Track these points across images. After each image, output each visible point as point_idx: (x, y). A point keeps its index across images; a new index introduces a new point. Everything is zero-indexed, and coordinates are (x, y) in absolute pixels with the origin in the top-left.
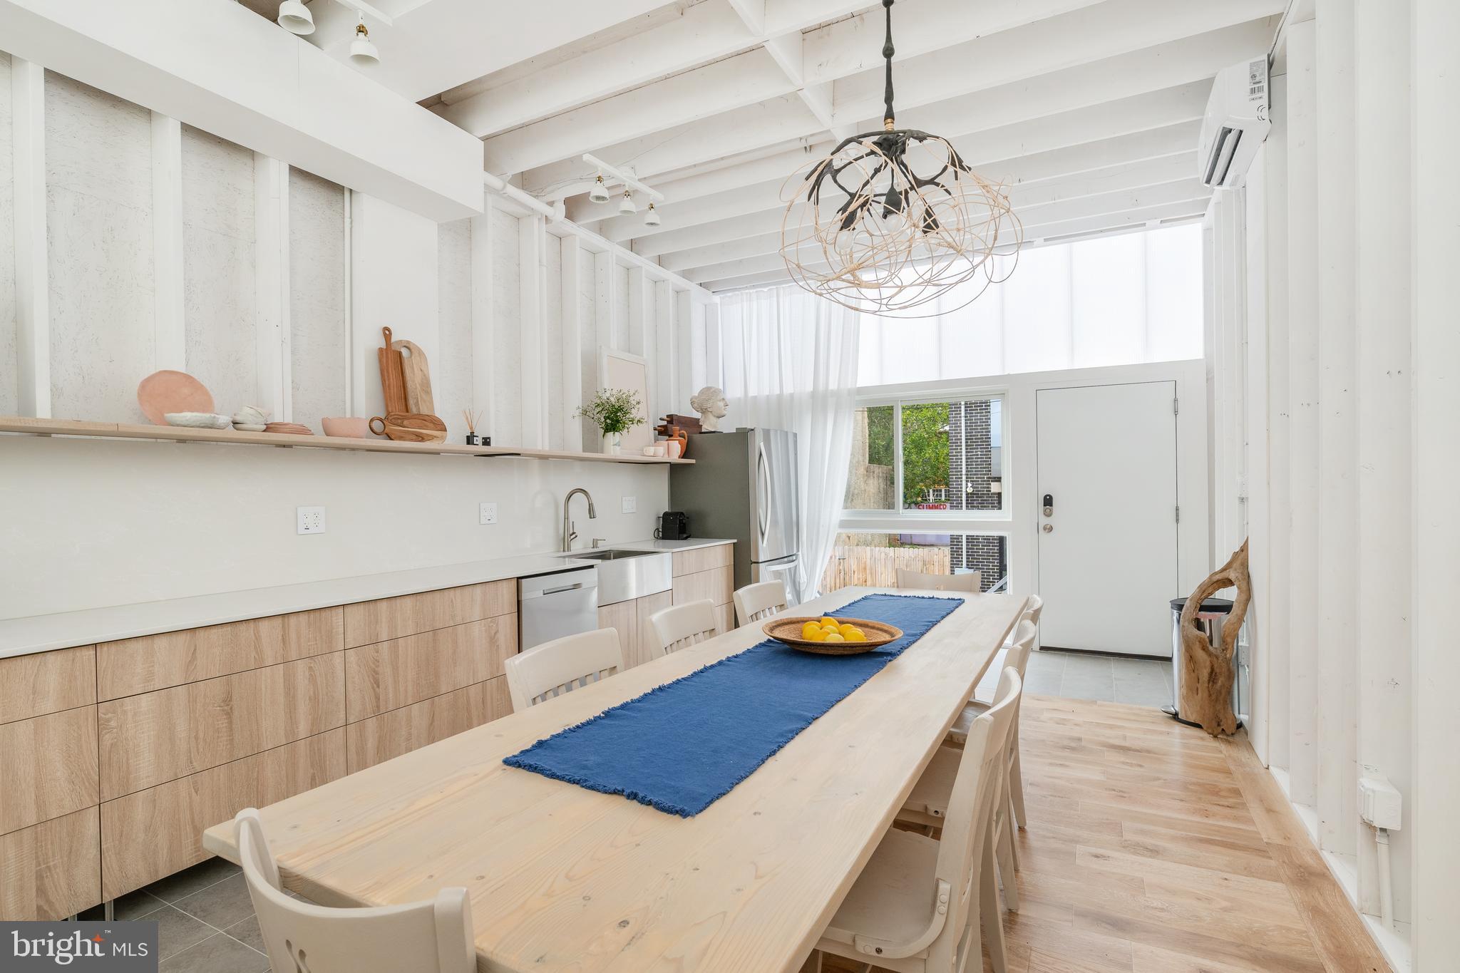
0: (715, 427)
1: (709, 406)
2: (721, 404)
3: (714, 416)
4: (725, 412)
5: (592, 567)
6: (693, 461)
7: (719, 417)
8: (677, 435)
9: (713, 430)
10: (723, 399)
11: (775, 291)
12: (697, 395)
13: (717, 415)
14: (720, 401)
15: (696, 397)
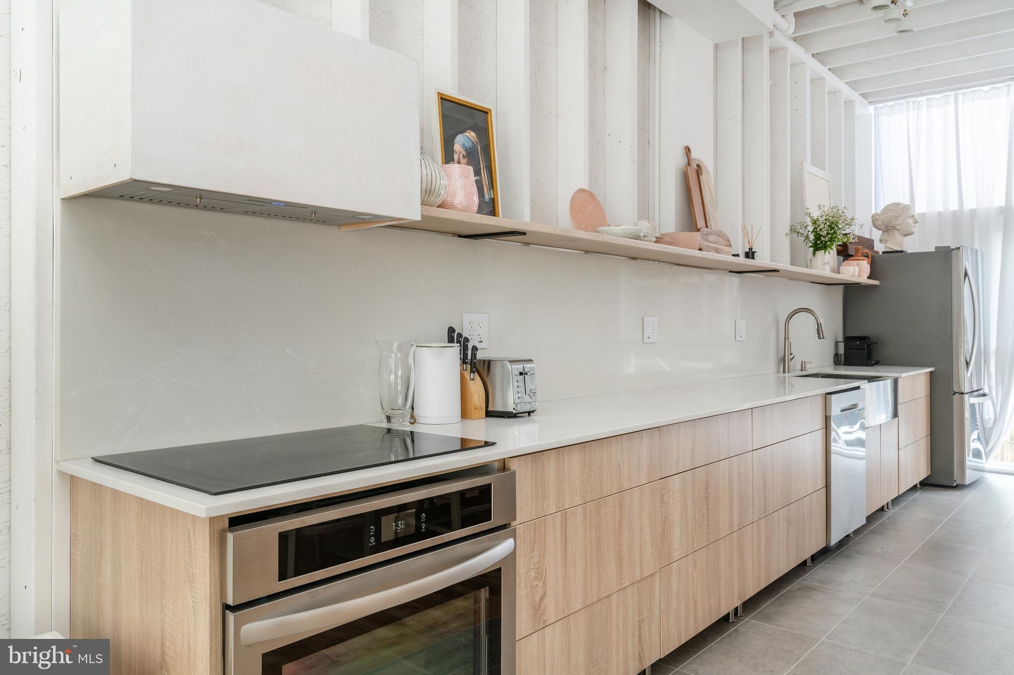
0: (901, 245)
1: (898, 223)
2: (911, 221)
3: (902, 234)
4: (914, 230)
5: (858, 388)
6: (876, 282)
7: (906, 235)
8: (860, 255)
9: (899, 249)
10: (913, 216)
11: (952, 99)
12: (880, 212)
13: (905, 233)
14: (910, 218)
15: (879, 215)
